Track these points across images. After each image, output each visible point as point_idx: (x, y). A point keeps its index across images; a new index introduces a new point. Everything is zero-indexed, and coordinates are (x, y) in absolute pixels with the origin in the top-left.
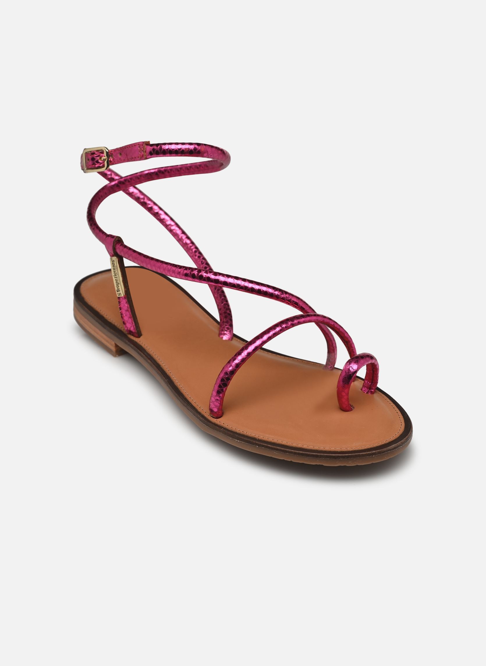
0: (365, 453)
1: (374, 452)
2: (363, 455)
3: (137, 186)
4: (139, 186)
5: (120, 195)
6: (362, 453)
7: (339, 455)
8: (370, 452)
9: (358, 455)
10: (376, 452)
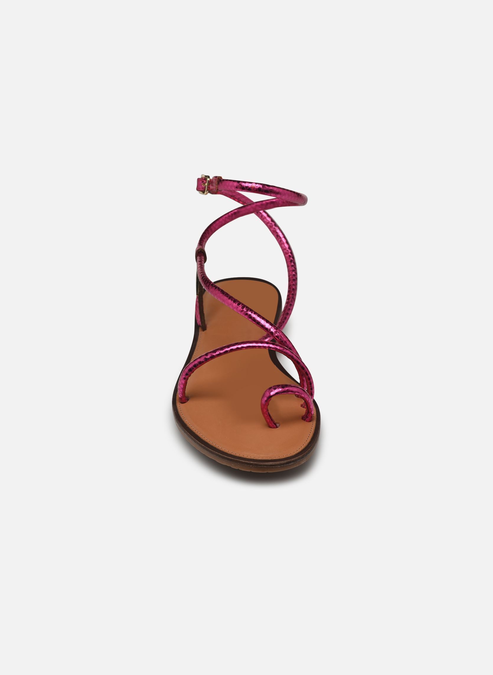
0: (244, 461)
1: (252, 462)
2: (242, 462)
3: (267, 211)
4: (269, 211)
5: (253, 216)
6: (241, 461)
7: (225, 456)
8: (249, 462)
9: (239, 461)
10: (253, 463)
